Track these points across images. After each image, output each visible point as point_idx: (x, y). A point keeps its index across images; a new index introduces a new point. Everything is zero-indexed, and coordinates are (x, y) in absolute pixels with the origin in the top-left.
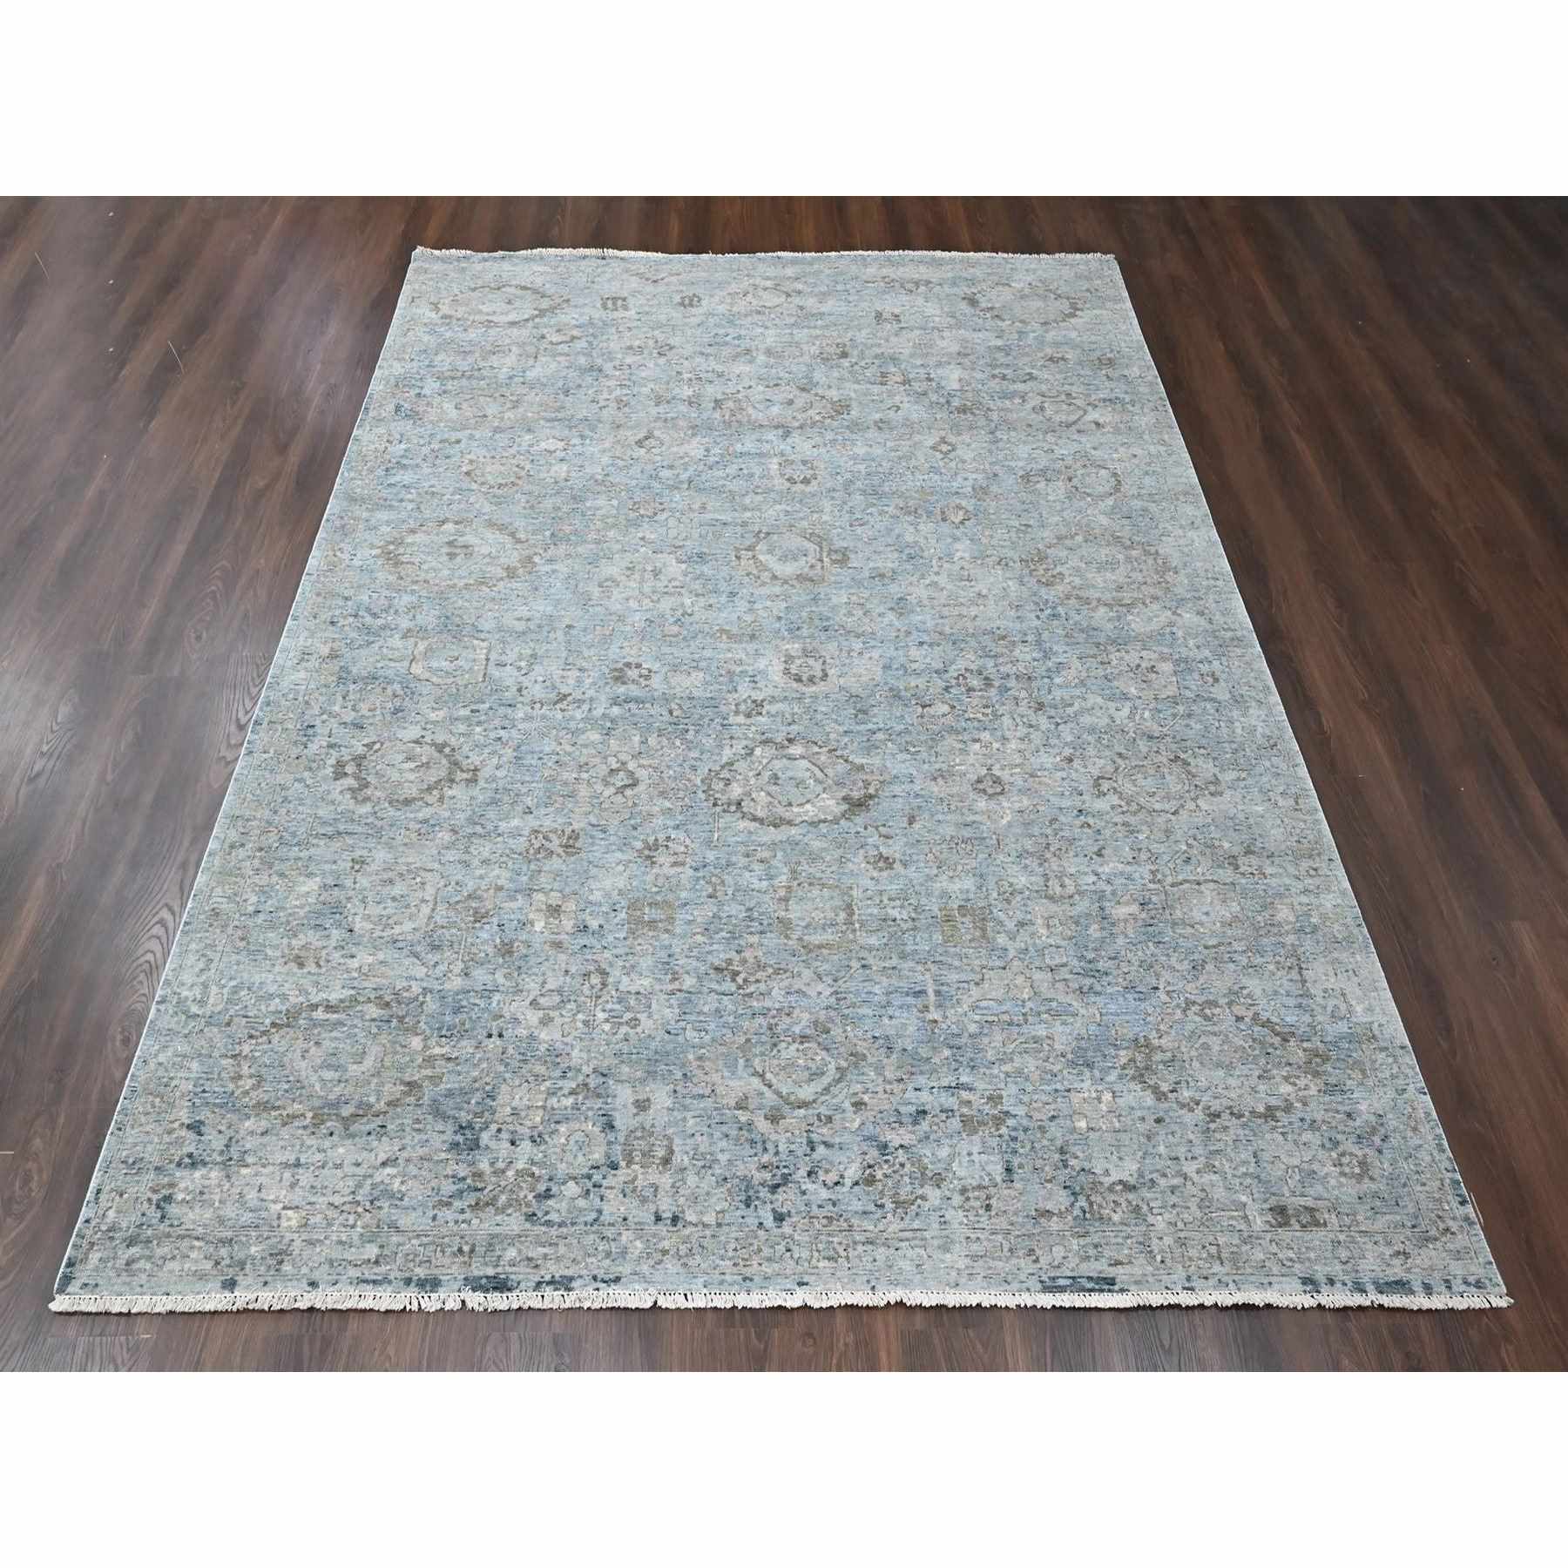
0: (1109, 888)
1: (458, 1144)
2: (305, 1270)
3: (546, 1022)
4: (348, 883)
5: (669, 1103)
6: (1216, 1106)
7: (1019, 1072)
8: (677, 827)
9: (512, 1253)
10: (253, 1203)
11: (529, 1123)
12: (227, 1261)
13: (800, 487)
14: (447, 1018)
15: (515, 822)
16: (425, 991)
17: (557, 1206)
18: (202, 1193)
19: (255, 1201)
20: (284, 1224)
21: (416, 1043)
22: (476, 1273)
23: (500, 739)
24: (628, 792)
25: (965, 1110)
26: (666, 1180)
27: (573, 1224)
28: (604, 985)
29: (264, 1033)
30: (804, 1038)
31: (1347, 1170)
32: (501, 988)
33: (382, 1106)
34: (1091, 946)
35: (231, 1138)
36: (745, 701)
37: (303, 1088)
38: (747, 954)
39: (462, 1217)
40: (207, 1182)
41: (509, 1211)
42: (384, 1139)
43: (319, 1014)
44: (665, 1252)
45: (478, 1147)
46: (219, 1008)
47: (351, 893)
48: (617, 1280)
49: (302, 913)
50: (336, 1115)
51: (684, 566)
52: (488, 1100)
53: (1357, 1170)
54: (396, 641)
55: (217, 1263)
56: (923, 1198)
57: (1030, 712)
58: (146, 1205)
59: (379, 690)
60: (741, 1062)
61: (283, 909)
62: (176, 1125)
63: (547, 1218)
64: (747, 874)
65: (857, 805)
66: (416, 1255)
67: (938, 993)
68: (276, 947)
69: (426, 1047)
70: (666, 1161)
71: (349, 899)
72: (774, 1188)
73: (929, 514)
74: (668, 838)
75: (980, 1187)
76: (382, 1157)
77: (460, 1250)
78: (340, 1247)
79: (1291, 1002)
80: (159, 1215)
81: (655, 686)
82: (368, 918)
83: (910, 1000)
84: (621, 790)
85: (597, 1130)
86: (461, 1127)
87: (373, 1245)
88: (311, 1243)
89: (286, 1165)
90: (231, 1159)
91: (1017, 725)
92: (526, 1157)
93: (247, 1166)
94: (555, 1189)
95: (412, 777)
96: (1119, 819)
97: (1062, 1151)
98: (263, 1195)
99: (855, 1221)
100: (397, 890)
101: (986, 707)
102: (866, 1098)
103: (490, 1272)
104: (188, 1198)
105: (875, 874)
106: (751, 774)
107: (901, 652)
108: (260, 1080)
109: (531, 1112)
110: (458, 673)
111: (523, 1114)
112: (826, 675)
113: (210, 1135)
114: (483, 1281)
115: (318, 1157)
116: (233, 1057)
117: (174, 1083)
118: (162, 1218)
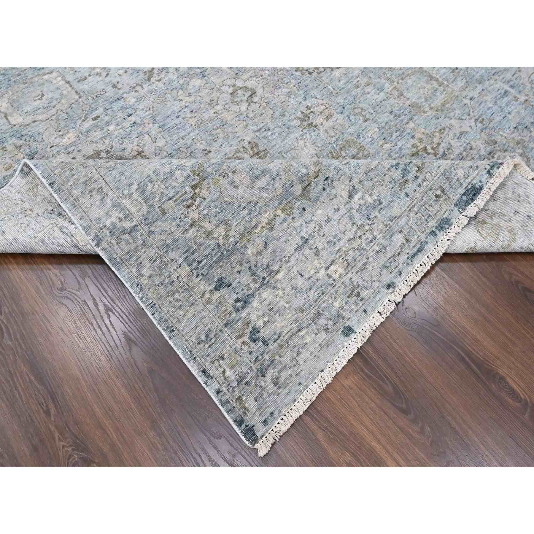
2: (376, 285)
12: (331, 323)
18: (271, 309)
19: (306, 283)
20: (336, 276)
22: (456, 198)
35: (250, 269)
37: (256, 203)
39: (419, 180)
40: (266, 302)
42: (335, 184)
46: (145, 208)
50: (294, 198)
55: (326, 330)
58: (245, 348)
62: (207, 296)
66: (420, 220)
76: (345, 194)
77: (437, 196)
78: (381, 254)
80: (260, 343)
88: (363, 268)
89: (299, 248)
90: (264, 278)
93: (278, 272)
98: (306, 276)
103: (462, 191)
104: (266, 319)
108: (226, 223)
113: (236, 280)
114: (465, 198)
115: (312, 225)
116: (191, 226)
117: (174, 277)
118: (265, 343)
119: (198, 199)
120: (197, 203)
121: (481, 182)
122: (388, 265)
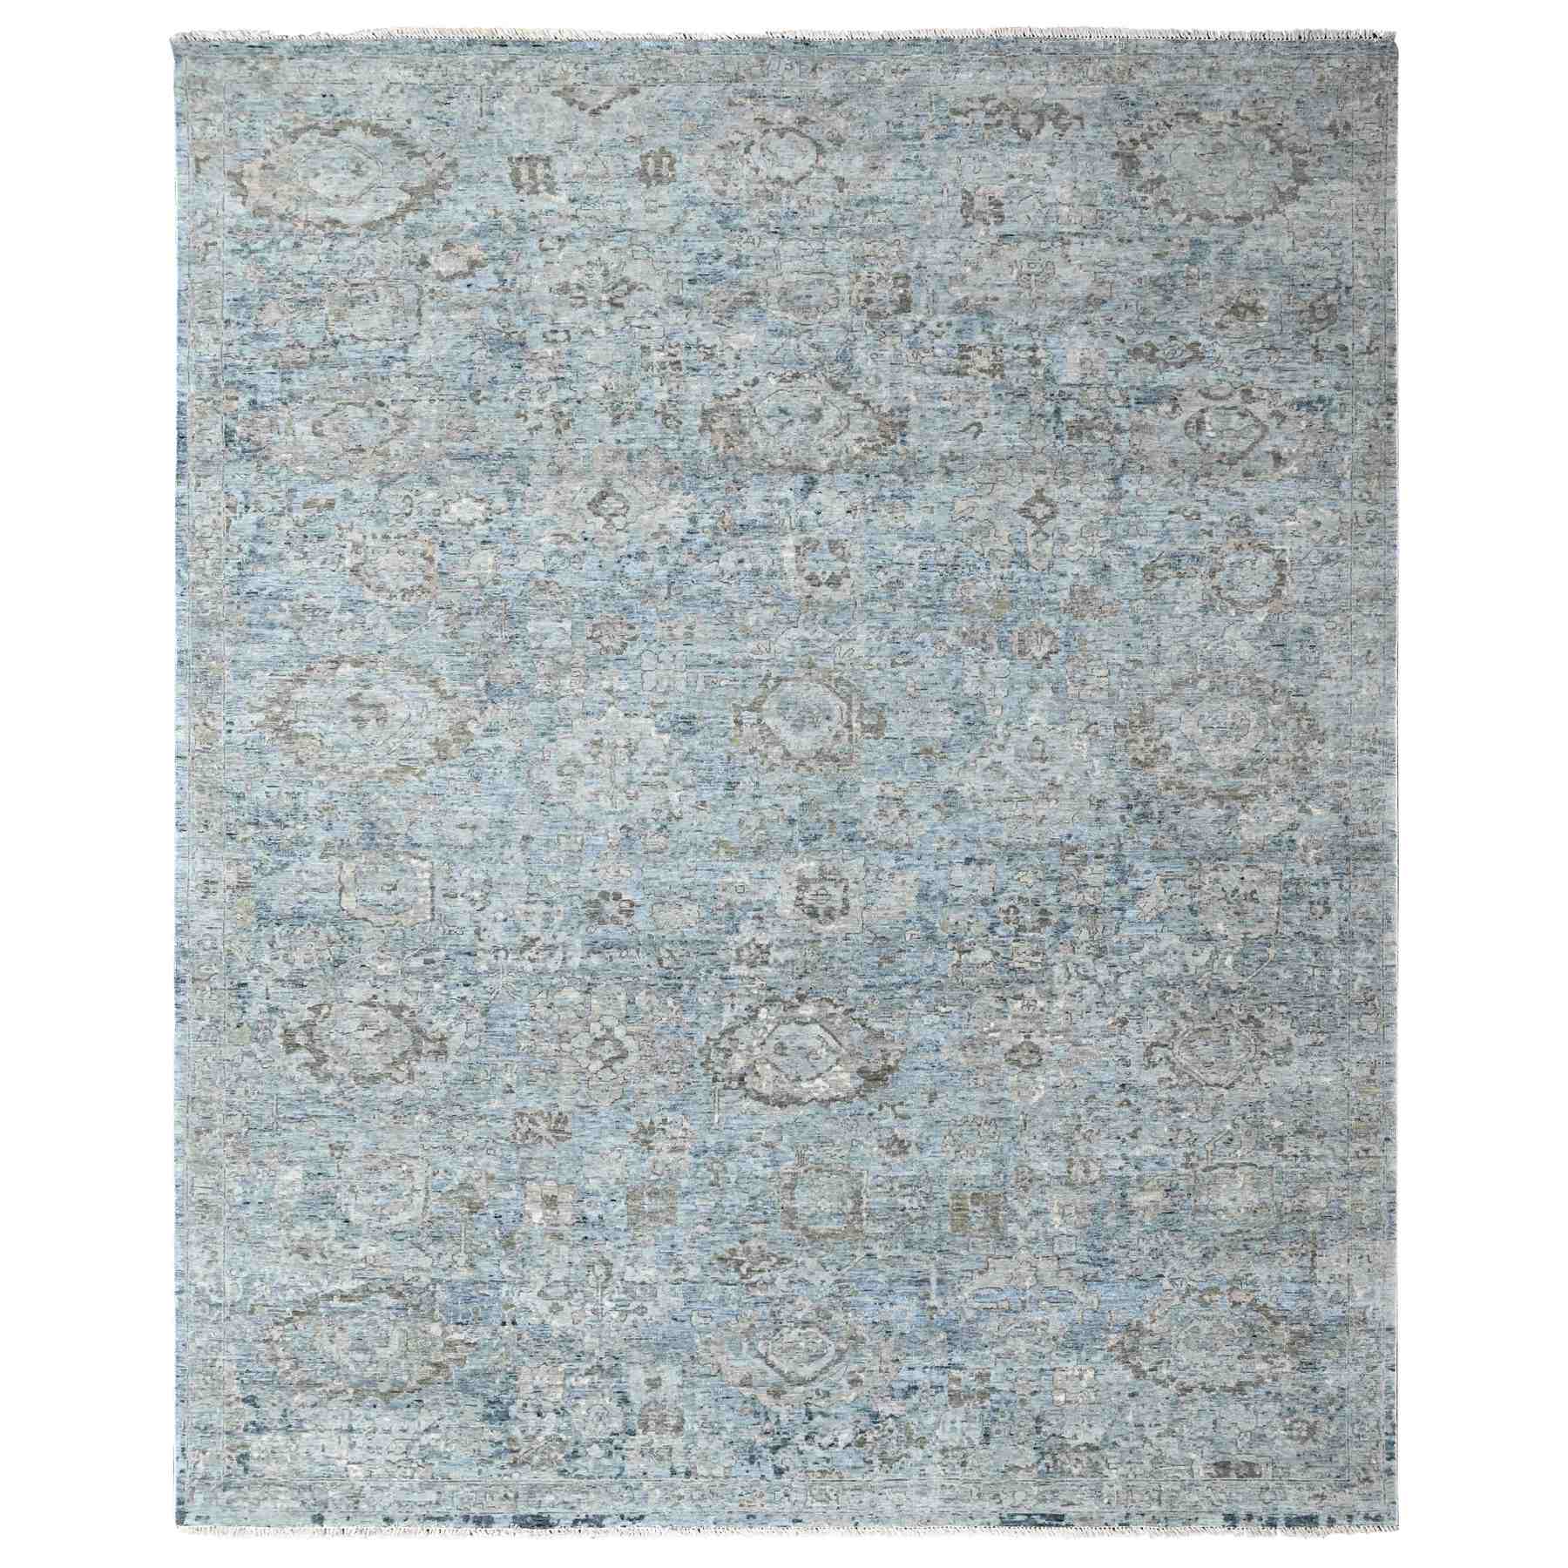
0: (1135, 1174)
1: (490, 1416)
2: (378, 1509)
3: (556, 1310)
4: (332, 1171)
5: (679, 1380)
6: (1190, 1382)
7: (1010, 1354)
8: (673, 1108)
9: (549, 1498)
10: (321, 1460)
11: (551, 1399)
12: (312, 1502)
13: (825, 591)
14: (460, 1307)
15: (496, 1104)
16: (435, 1282)
17: (585, 1464)
18: (274, 1452)
19: (322, 1458)
20: (352, 1475)
21: (435, 1329)
22: (522, 1513)
23: (464, 998)
24: (617, 1066)
25: (954, 1386)
26: (678, 1443)
27: (600, 1477)
28: (609, 1275)
29: (288, 1320)
30: (806, 1324)
31: (1295, 1433)
32: (508, 1280)
33: (413, 1384)
34: (1104, 1234)
35: (285, 1410)
36: (747, 945)
37: (338, 1368)
38: (753, 1244)
39: (503, 1472)
40: (275, 1444)
41: (544, 1468)
42: (423, 1410)
43: (336, 1303)
44: (681, 1497)
45: (508, 1417)
47: (337, 1182)
48: (642, 1517)
49: (292, 1203)
50: (375, 1391)
51: (666, 738)
52: (510, 1380)
53: (1304, 1434)
54: (315, 862)
55: (303, 1503)
56: (907, 1456)
57: (1089, 960)
58: (228, 1460)
59: (309, 934)
60: (745, 1345)
61: (272, 1200)
62: (232, 1399)
63: (577, 1473)
64: (751, 1160)
65: (874, 1079)
66: (469, 1499)
67: (940, 1282)
68: (276, 1238)
69: (445, 1333)
70: (678, 1429)
71: (337, 1187)
72: (775, 1449)
73: (1003, 643)
74: (665, 1121)
75: (958, 1448)
76: (424, 1425)
77: (506, 1497)
78: (404, 1493)
79: (1294, 1288)
80: (242, 1468)
81: (640, 926)
82: (359, 1208)
83: (912, 1288)
84: (608, 1064)
85: (614, 1405)
86: (490, 1402)
87: (431, 1491)
88: (379, 1489)
89: (340, 1430)
90: (290, 1426)
91: (1070, 977)
92: (553, 1425)
93: (306, 1431)
94: (581, 1451)
95: (374, 1048)
96: (1163, 1095)
97: (1038, 1420)
98: (327, 1453)
99: (845, 1474)
100: (386, 1178)
101: (1036, 954)
102: (862, 1376)
103: (534, 1512)
104: (263, 1456)
105: (888, 1159)
106: (755, 1043)
107: (941, 874)
108: (297, 1361)
109: (552, 1390)
110: (401, 907)
111: (545, 1391)
112: (847, 907)
113: (266, 1407)
115: (367, 1424)
116: (266, 1341)
117: (218, 1364)
118: (246, 1470)
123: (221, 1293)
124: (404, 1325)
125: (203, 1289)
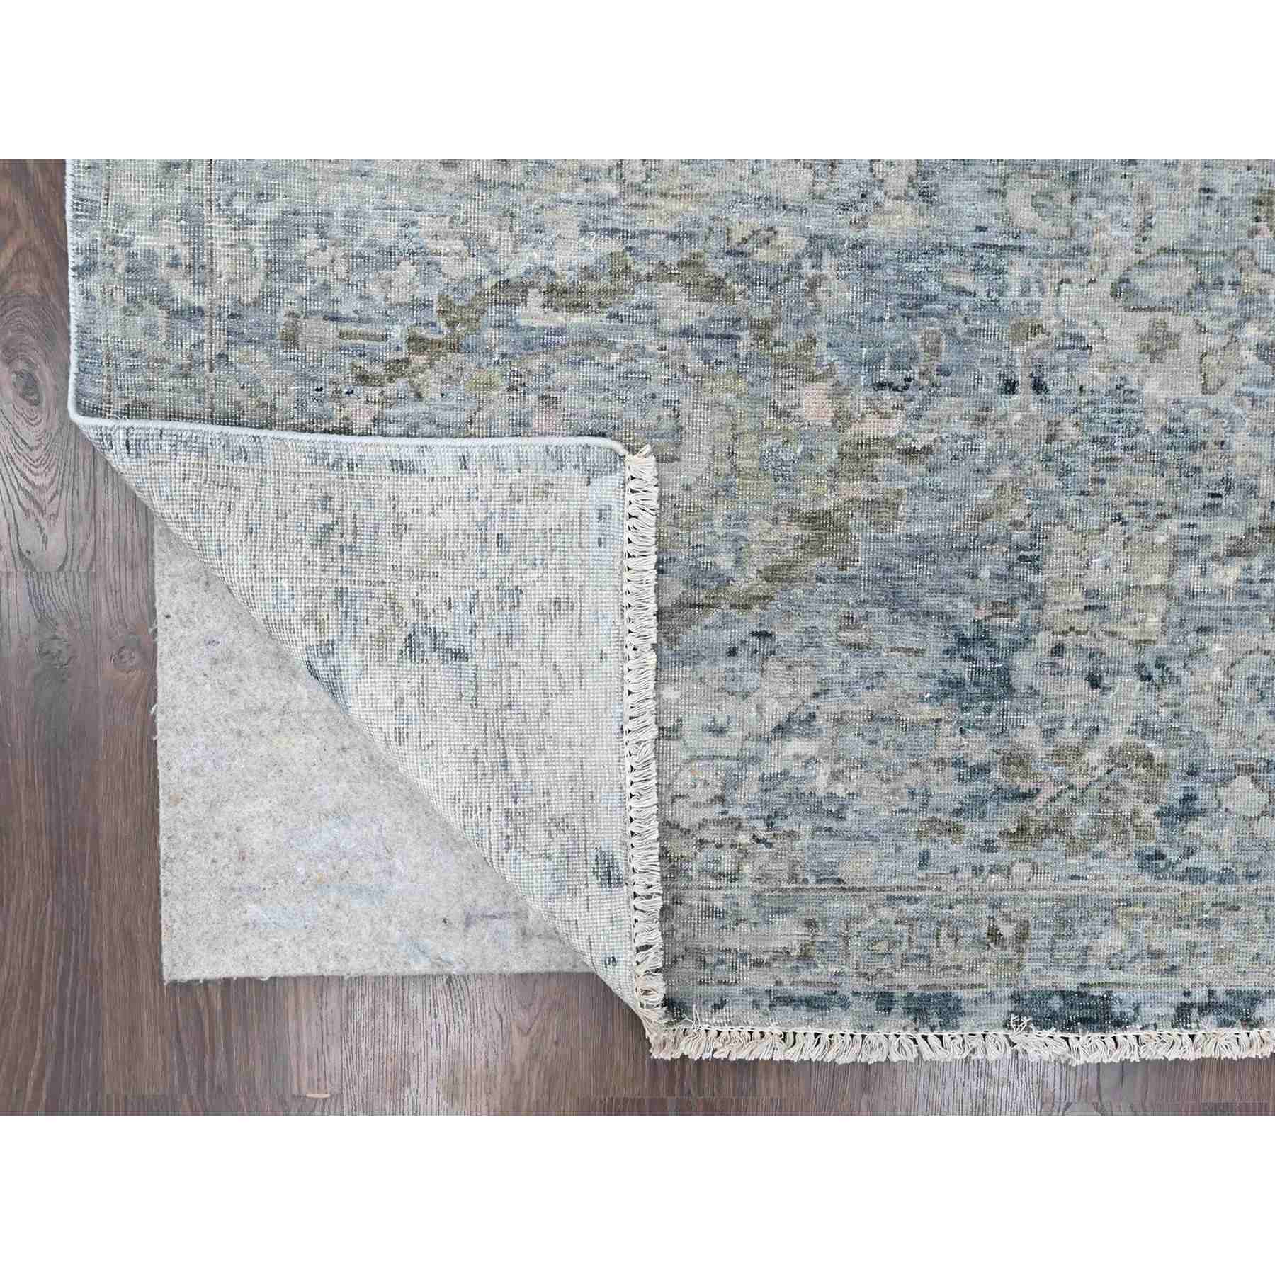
1: (959, 683)
9: (1112, 940)
11: (1132, 633)
14: (889, 332)
16: (818, 245)
17: (1211, 837)
21: (814, 403)
22: (1035, 983)
27: (1250, 877)
29: (397, 368)
32: (1028, 242)
33: (748, 580)
39: (988, 859)
41: (1099, 847)
42: (771, 665)
43: (533, 313)
45: (1010, 689)
52: (1020, 570)
63: (1190, 862)
66: (893, 944)
69: (842, 418)
76: (775, 713)
77: (994, 934)
78: (715, 924)
86: (963, 640)
87: (788, 920)
92: (1130, 715)
94: (1204, 796)
103: (1069, 981)
109: (1135, 602)
111: (1114, 606)
114: (1056, 1003)
119: (401, 383)
120: (390, 390)
121: (1137, 1008)
122: (710, 960)
123: (199, 271)
124: (725, 390)
125: (150, 255)
